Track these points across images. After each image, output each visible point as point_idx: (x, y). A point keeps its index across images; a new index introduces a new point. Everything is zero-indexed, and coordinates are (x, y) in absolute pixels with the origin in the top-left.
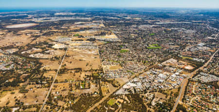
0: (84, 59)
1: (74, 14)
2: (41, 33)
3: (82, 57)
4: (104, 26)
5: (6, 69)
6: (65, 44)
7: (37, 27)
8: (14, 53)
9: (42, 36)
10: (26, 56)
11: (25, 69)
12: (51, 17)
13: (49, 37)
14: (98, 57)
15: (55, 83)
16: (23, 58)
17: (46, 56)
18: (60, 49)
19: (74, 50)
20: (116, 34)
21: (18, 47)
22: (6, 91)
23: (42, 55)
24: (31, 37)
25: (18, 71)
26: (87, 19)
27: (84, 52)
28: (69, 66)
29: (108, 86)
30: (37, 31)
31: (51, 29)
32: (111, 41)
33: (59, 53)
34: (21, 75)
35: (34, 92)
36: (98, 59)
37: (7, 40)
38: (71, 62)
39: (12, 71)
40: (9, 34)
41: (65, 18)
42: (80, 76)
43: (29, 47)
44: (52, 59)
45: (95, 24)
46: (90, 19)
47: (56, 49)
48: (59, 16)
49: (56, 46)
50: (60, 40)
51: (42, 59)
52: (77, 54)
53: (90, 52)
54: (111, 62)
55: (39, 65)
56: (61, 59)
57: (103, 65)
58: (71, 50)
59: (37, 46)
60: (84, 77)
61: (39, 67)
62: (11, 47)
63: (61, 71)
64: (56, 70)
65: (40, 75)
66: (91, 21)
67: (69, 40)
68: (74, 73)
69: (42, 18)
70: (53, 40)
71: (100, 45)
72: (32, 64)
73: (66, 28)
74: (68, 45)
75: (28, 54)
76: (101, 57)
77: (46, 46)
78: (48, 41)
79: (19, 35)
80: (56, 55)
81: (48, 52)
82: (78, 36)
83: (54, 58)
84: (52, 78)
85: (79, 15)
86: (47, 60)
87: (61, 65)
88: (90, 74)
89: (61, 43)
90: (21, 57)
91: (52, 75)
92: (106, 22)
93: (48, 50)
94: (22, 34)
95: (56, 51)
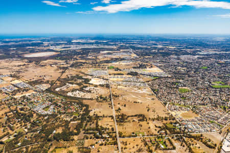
0: (140, 101)
1: (94, 41)
2: (67, 63)
3: (135, 98)
4: (138, 57)
5: (46, 112)
6: (103, 79)
7: (59, 56)
8: (46, 90)
9: (70, 68)
10: (62, 94)
11: (72, 114)
12: (70, 44)
13: (79, 70)
14: (154, 97)
15: (120, 137)
16: (62, 98)
17: (88, 96)
18: (100, 85)
19: (119, 87)
20: (159, 67)
21: (48, 82)
22: (60, 148)
23: (82, 94)
24: (58, 70)
25: (63, 116)
26: (112, 47)
27: (133, 91)
28: (124, 110)
29: (198, 145)
30: (62, 62)
31: (77, 60)
32: (158, 75)
33: (103, 92)
34: (70, 122)
35: (99, 151)
36: (158, 104)
37: (31, 72)
38: (125, 106)
39: (54, 115)
40: (31, 65)
41: (86, 47)
42: (149, 128)
43: (61, 81)
44: (97, 99)
45: (125, 54)
46: (115, 47)
47: (96, 86)
48: (78, 43)
49: (94, 81)
50: (94, 73)
51: (85, 99)
52: (125, 93)
53: (140, 91)
54: (178, 106)
55: (85, 108)
56: (109, 100)
57: (169, 110)
58: (115, 87)
59: (70, 81)
60: (156, 130)
61: (87, 111)
62: (40, 82)
63: (118, 118)
64: (112, 117)
65: (93, 123)
66: (117, 50)
67: (106, 73)
68: (138, 121)
69: (60, 46)
70: (86, 73)
71: (148, 81)
72: (76, 106)
73: (93, 58)
74: (107, 80)
75: (64, 92)
76: (159, 98)
77: (81, 81)
78: (81, 75)
79: (43, 66)
80: (100, 94)
81: (87, 89)
82: (114, 68)
83: (99, 99)
84: (113, 129)
85: (100, 43)
86: (92, 101)
87: (114, 109)
88: (161, 125)
89: (98, 77)
90: (57, 96)
91: (110, 124)
92: (137, 52)
93: (86, 87)
94: (46, 65)
95: (97, 88)
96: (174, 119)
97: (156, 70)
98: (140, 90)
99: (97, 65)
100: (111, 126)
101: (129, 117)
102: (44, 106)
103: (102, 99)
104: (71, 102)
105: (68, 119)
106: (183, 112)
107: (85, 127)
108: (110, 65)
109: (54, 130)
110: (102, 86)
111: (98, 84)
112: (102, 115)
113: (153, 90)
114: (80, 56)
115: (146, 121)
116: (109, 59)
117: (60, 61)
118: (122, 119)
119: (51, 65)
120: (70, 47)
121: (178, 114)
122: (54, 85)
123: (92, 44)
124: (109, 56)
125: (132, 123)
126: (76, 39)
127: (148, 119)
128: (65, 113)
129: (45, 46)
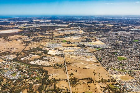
0: (88, 67)
1: (50, 21)
2: (30, 38)
3: (83, 65)
5: (14, 78)
6: (58, 50)
7: (23, 32)
8: (14, 59)
9: (32, 42)
10: (27, 62)
11: (34, 78)
12: (31, 23)
13: (39, 43)
14: (99, 64)
16: (26, 65)
17: (47, 64)
18: (56, 55)
19: (71, 56)
20: (102, 41)
21: (14, 53)
23: (42, 62)
24: (22, 43)
25: (27, 80)
26: (64, 25)
27: (82, 59)
28: (76, 75)
30: (26, 37)
31: (37, 35)
32: (101, 47)
33: (59, 60)
34: (33, 85)
36: (102, 69)
37: (1, 45)
38: (76, 71)
39: (20, 80)
41: (44, 25)
42: (96, 88)
43: (25, 53)
44: (54, 66)
46: (66, 25)
47: (53, 56)
48: (38, 23)
49: (51, 52)
50: (51, 46)
51: (45, 66)
52: (76, 61)
54: (117, 71)
55: (45, 73)
56: (63, 67)
57: (111, 74)
58: (68, 56)
59: (32, 52)
60: (101, 90)
61: (47, 76)
62: (8, 53)
63: (71, 81)
64: (67, 80)
65: (52, 85)
66: (69, 28)
67: (60, 46)
68: (87, 84)
69: (23, 25)
70: (45, 46)
71: (94, 52)
72: (38, 72)
73: (50, 34)
74: (62, 51)
75: (28, 61)
76: (103, 65)
77: (41, 52)
78: (41, 47)
79: (10, 40)
80: (57, 62)
81: (46, 58)
82: (66, 42)
83: (56, 66)
84: (67, 90)
85: (55, 22)
86: (51, 68)
87: (67, 74)
88: (105, 86)
89: (54, 49)
90: (22, 64)
91: (65, 86)
92: (84, 29)
93: (45, 57)
94: (13, 40)
95: (54, 58)
96: (115, 81)
97: (99, 43)
98: (87, 59)
99: (53, 39)
100: (66, 87)
101: (79, 80)
102: (12, 72)
103: (58, 66)
104: (33, 69)
105: (31, 82)
106: (122, 75)
107: (45, 89)
108: (63, 39)
109: (21, 91)
110: (58, 56)
111: (54, 54)
112: (58, 79)
113: (98, 59)
114: (39, 32)
115: (94, 83)
116: (62, 35)
117: (24, 36)
118: (74, 82)
119: (17, 40)
120: (31, 26)
121: (118, 77)
122: (20, 55)
123: (49, 23)
124: (62, 32)
125: (82, 85)
126: (36, 19)
127: (95, 82)
128: (29, 78)
129: (11, 25)
